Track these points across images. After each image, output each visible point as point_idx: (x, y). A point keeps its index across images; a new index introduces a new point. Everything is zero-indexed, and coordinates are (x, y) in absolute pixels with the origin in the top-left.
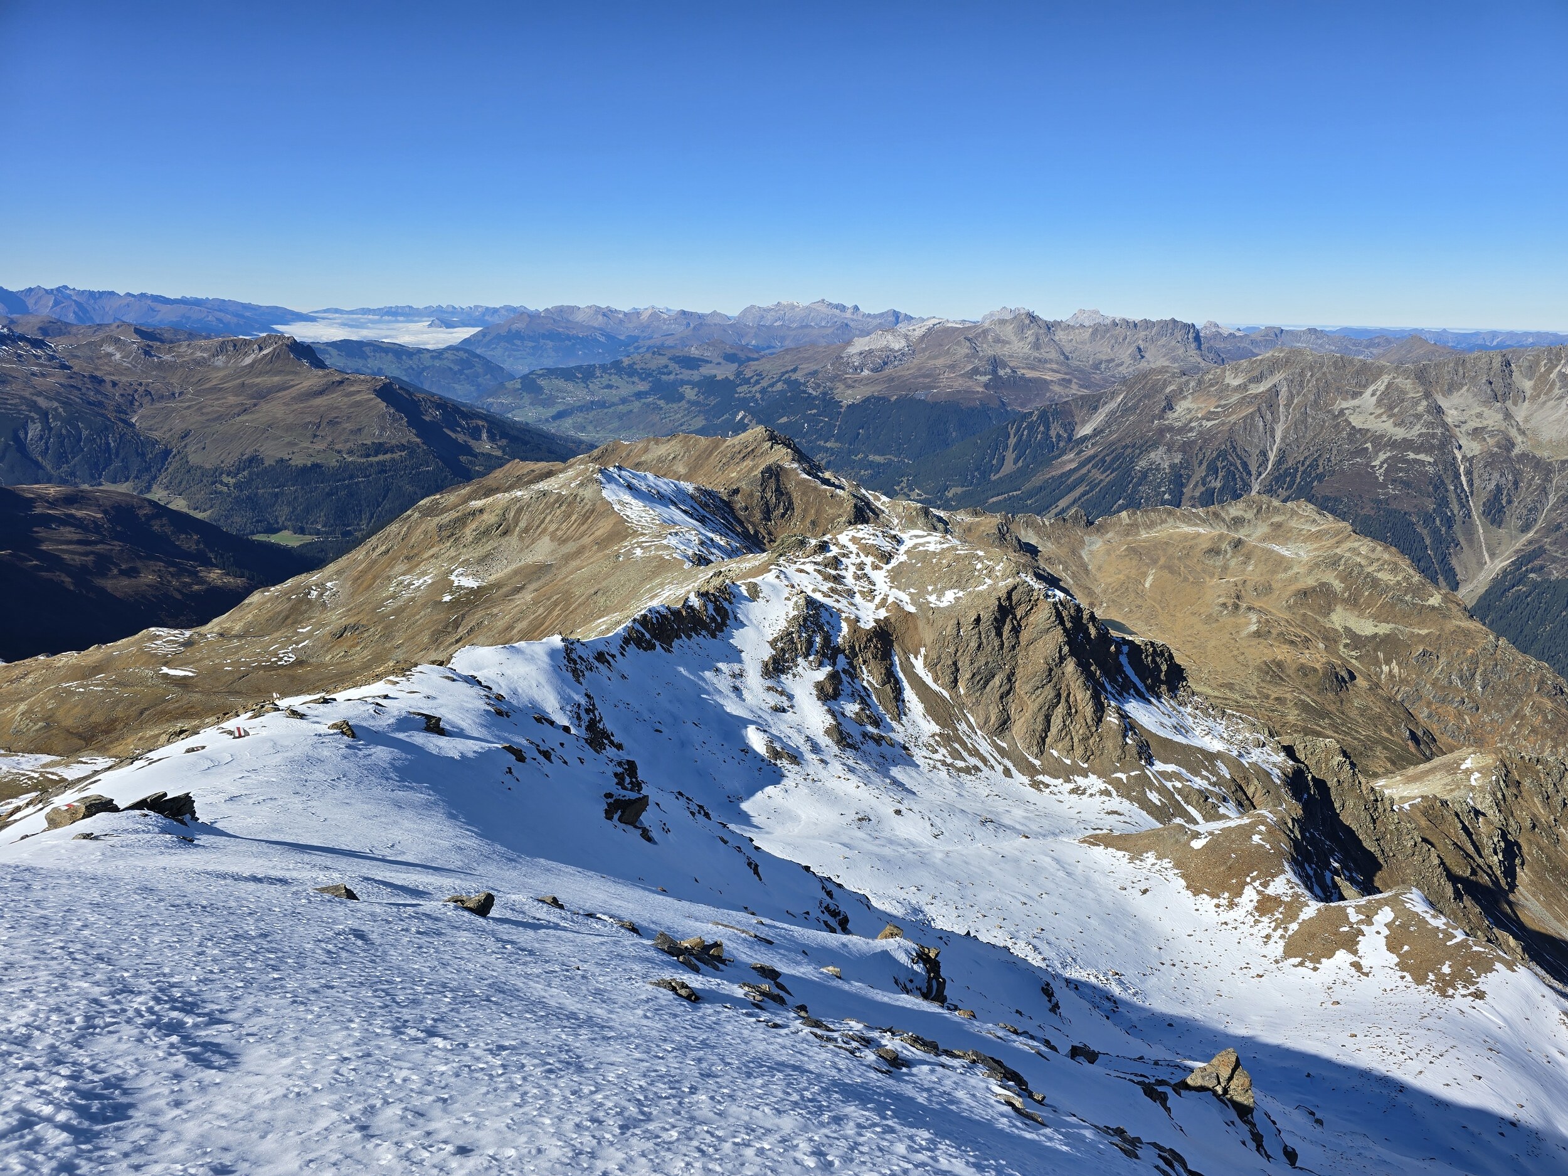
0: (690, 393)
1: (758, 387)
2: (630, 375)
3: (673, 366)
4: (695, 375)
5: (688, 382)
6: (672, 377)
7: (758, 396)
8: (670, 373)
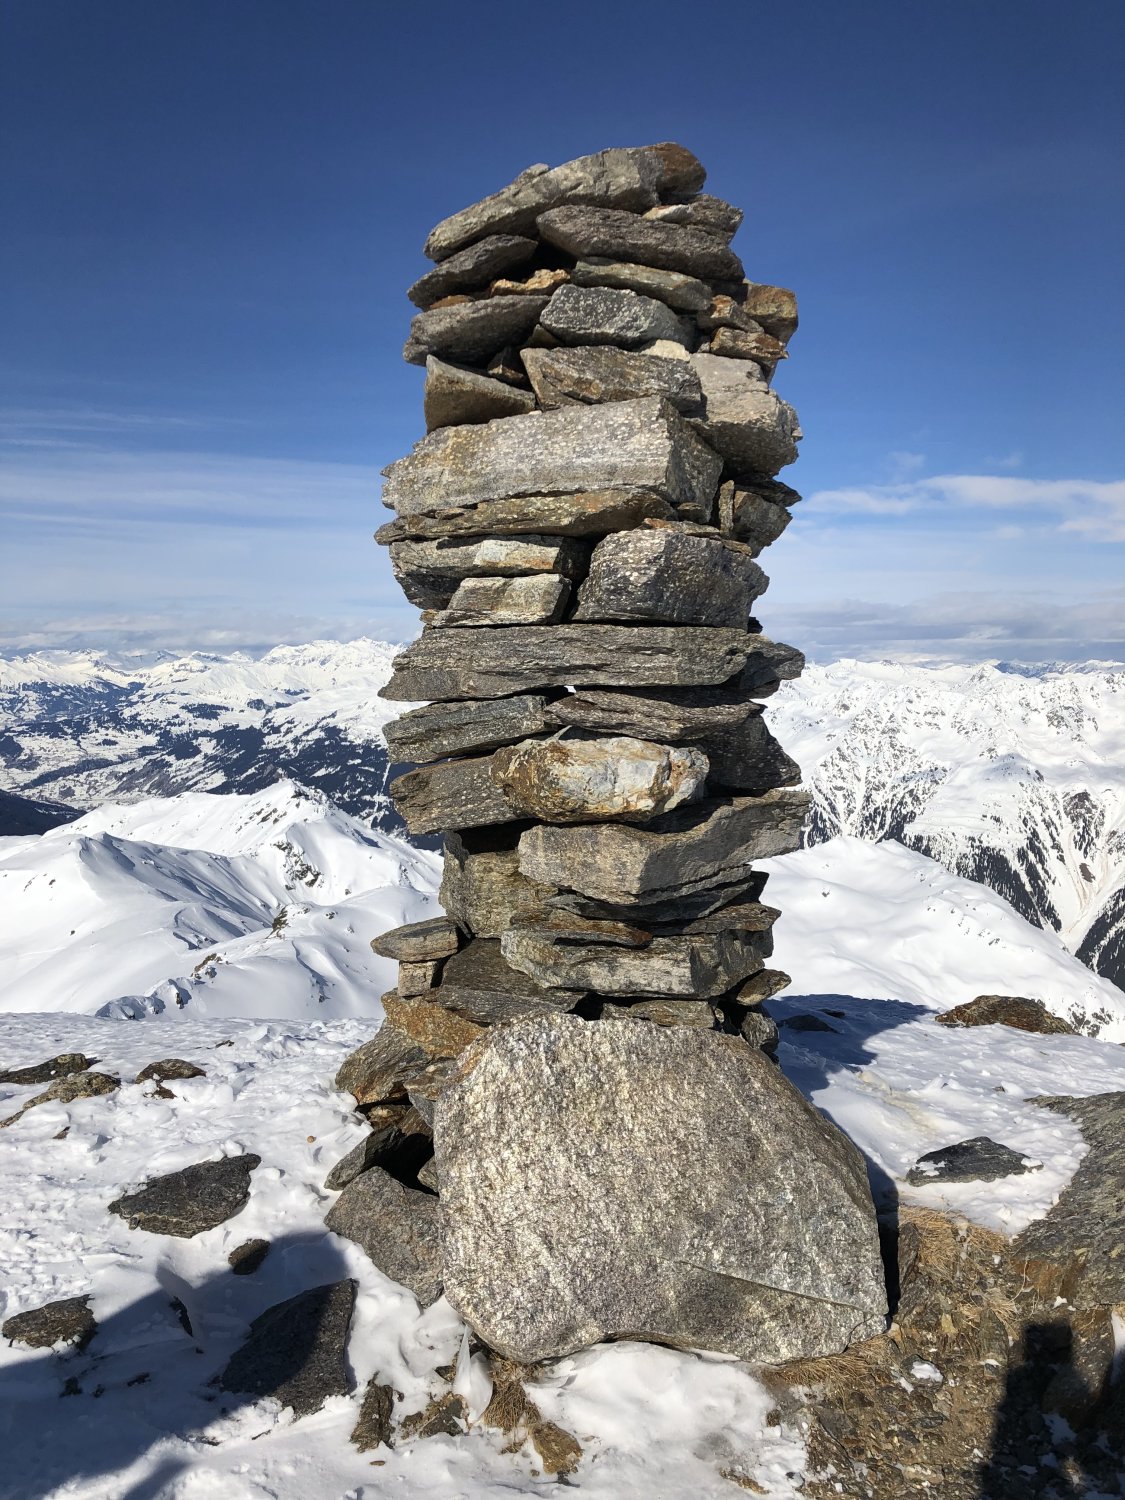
0: (208, 747)
1: (290, 737)
2: (131, 727)
3: (185, 715)
4: (214, 726)
5: (205, 734)
6: (185, 729)
7: (291, 746)
8: (183, 723)
